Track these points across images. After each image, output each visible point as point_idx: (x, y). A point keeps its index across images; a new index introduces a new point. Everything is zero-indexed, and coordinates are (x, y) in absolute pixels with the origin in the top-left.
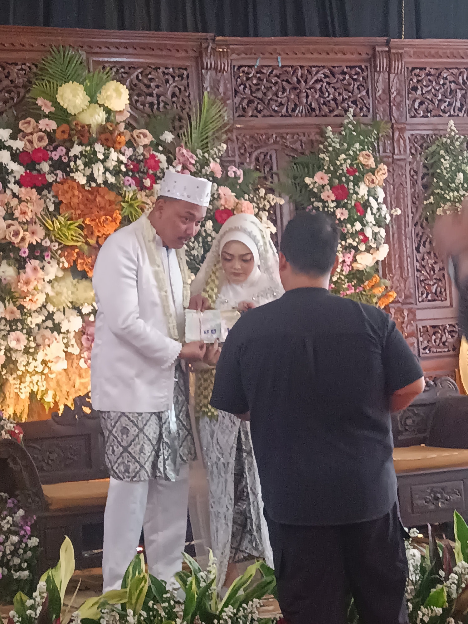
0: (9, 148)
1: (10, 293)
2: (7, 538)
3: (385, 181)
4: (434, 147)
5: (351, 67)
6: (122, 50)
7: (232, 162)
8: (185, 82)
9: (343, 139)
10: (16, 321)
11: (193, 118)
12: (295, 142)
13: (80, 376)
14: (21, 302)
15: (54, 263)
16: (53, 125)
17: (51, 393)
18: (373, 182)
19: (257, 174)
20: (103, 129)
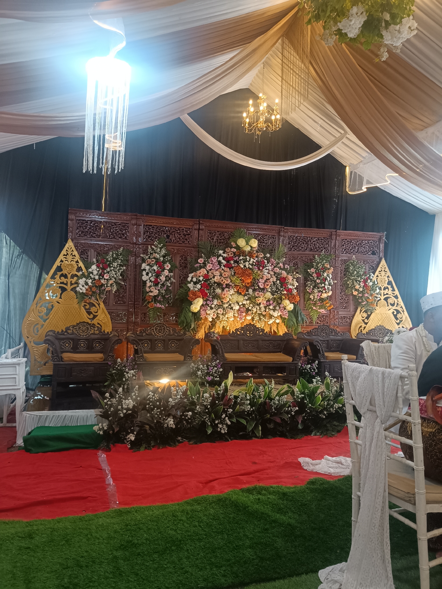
0: (222, 256)
1: (219, 297)
2: (214, 368)
3: (332, 272)
4: (348, 263)
5: (324, 238)
6: (257, 230)
7: (286, 264)
8: (274, 240)
9: (320, 259)
10: (220, 305)
11: (276, 250)
12: (305, 259)
13: (237, 323)
14: (222, 300)
15: (232, 289)
16: (235, 250)
17: (229, 327)
18: (328, 272)
19: (293, 268)
20: (249, 252)
